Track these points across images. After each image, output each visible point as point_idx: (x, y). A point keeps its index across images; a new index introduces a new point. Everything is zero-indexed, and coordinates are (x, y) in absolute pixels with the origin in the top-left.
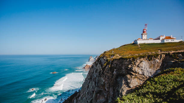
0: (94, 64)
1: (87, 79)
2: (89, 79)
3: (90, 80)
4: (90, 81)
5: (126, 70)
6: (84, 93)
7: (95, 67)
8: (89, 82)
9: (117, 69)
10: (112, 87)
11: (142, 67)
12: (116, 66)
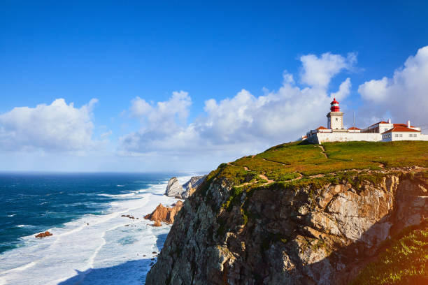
0: (188, 206)
2: (171, 254)
4: (174, 261)
7: (191, 212)
8: (171, 262)
9: (265, 219)
10: (250, 279)
11: (337, 213)
12: (262, 210)
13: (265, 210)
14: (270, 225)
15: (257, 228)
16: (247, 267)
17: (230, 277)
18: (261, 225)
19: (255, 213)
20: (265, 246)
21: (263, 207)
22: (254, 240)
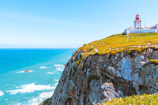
0: (70, 61)
1: (61, 81)
3: (64, 82)
5: (101, 71)
6: (56, 99)
7: (70, 64)
9: (91, 69)
10: (83, 95)
11: (120, 67)
12: (90, 65)
13: (91, 65)
14: (92, 71)
15: (87, 73)
16: (82, 90)
17: (76, 93)
18: (89, 71)
19: (87, 66)
20: (89, 81)
21: (91, 63)
22: (86, 78)
